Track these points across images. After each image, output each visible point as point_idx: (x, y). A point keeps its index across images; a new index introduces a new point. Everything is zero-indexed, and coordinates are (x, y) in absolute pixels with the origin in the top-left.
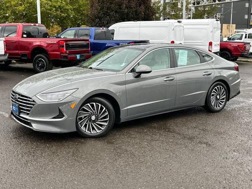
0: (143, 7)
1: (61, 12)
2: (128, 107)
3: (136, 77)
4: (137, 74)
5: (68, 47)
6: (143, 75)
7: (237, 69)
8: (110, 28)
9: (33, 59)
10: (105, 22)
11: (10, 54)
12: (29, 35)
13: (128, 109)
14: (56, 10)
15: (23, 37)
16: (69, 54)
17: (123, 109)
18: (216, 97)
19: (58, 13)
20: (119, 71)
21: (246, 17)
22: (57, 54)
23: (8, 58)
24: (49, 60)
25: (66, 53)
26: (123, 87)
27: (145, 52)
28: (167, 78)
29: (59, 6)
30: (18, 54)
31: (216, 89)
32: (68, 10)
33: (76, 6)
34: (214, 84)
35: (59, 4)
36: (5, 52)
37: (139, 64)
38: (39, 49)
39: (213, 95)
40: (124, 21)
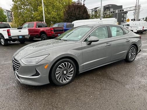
0: (85, 14)
1: (54, 19)
2: (84, 64)
3: (88, 44)
4: (89, 43)
5: (55, 31)
6: (93, 43)
7: (140, 38)
8: (72, 23)
9: (40, 36)
10: (70, 21)
11: (31, 35)
12: (39, 27)
13: (83, 65)
14: (52, 18)
15: (36, 27)
16: (55, 34)
17: (81, 65)
18: (131, 54)
19: (53, 19)
20: (77, 41)
21: (122, 19)
22: (50, 34)
23: (30, 36)
24: (47, 37)
25: (54, 33)
26: (80, 51)
27: (93, 29)
28: (107, 44)
29: (53, 17)
30: (35, 35)
31: (131, 50)
32: (57, 18)
33: (60, 17)
34: (131, 46)
35: (53, 16)
36: (29, 34)
37: (90, 36)
38: (43, 32)
39: (130, 53)
40: (77, 20)
